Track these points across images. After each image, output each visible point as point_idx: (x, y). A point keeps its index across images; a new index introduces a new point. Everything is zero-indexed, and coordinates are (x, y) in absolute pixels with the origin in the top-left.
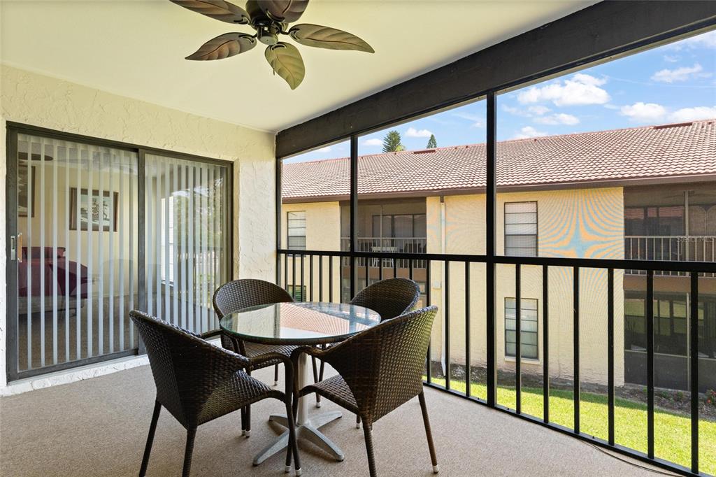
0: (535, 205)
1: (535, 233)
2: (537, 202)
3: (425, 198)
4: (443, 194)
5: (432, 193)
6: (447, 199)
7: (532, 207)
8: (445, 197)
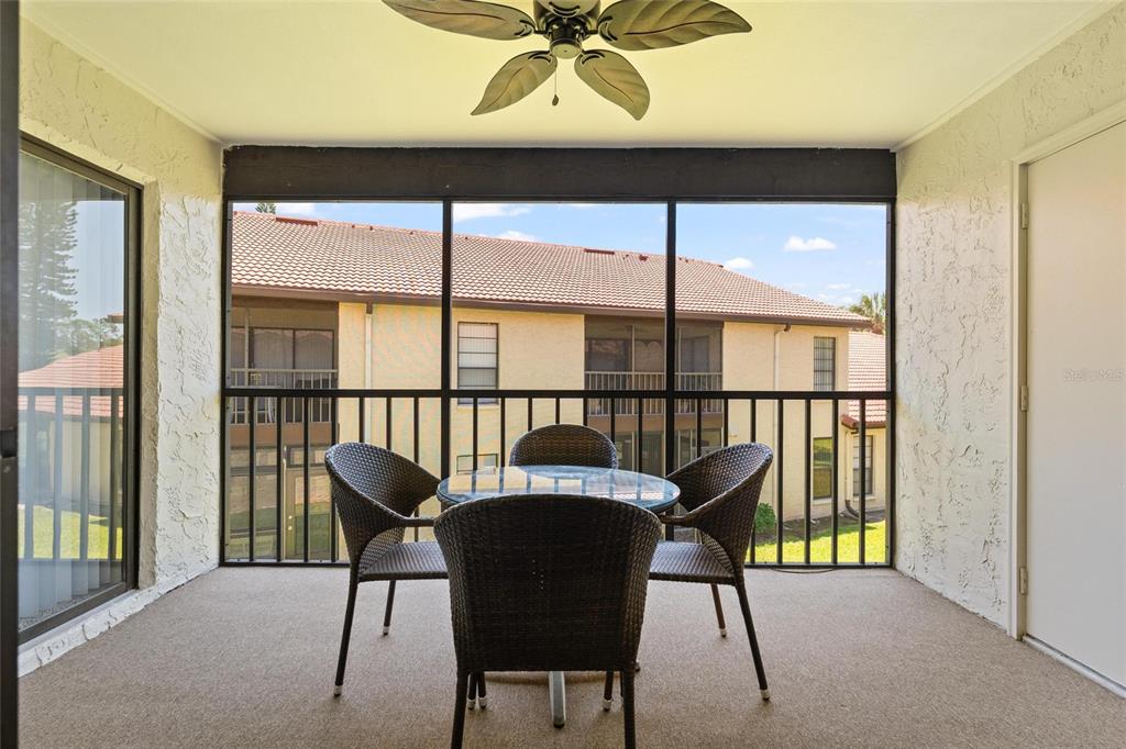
0: (494, 328)
1: (495, 366)
2: (497, 324)
3: (338, 303)
4: (372, 302)
5: (352, 297)
6: (379, 309)
7: (490, 331)
8: (374, 305)
